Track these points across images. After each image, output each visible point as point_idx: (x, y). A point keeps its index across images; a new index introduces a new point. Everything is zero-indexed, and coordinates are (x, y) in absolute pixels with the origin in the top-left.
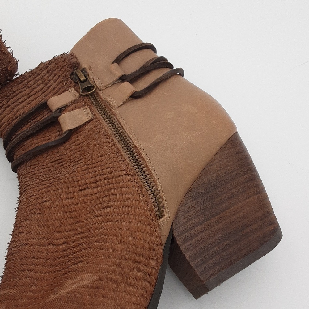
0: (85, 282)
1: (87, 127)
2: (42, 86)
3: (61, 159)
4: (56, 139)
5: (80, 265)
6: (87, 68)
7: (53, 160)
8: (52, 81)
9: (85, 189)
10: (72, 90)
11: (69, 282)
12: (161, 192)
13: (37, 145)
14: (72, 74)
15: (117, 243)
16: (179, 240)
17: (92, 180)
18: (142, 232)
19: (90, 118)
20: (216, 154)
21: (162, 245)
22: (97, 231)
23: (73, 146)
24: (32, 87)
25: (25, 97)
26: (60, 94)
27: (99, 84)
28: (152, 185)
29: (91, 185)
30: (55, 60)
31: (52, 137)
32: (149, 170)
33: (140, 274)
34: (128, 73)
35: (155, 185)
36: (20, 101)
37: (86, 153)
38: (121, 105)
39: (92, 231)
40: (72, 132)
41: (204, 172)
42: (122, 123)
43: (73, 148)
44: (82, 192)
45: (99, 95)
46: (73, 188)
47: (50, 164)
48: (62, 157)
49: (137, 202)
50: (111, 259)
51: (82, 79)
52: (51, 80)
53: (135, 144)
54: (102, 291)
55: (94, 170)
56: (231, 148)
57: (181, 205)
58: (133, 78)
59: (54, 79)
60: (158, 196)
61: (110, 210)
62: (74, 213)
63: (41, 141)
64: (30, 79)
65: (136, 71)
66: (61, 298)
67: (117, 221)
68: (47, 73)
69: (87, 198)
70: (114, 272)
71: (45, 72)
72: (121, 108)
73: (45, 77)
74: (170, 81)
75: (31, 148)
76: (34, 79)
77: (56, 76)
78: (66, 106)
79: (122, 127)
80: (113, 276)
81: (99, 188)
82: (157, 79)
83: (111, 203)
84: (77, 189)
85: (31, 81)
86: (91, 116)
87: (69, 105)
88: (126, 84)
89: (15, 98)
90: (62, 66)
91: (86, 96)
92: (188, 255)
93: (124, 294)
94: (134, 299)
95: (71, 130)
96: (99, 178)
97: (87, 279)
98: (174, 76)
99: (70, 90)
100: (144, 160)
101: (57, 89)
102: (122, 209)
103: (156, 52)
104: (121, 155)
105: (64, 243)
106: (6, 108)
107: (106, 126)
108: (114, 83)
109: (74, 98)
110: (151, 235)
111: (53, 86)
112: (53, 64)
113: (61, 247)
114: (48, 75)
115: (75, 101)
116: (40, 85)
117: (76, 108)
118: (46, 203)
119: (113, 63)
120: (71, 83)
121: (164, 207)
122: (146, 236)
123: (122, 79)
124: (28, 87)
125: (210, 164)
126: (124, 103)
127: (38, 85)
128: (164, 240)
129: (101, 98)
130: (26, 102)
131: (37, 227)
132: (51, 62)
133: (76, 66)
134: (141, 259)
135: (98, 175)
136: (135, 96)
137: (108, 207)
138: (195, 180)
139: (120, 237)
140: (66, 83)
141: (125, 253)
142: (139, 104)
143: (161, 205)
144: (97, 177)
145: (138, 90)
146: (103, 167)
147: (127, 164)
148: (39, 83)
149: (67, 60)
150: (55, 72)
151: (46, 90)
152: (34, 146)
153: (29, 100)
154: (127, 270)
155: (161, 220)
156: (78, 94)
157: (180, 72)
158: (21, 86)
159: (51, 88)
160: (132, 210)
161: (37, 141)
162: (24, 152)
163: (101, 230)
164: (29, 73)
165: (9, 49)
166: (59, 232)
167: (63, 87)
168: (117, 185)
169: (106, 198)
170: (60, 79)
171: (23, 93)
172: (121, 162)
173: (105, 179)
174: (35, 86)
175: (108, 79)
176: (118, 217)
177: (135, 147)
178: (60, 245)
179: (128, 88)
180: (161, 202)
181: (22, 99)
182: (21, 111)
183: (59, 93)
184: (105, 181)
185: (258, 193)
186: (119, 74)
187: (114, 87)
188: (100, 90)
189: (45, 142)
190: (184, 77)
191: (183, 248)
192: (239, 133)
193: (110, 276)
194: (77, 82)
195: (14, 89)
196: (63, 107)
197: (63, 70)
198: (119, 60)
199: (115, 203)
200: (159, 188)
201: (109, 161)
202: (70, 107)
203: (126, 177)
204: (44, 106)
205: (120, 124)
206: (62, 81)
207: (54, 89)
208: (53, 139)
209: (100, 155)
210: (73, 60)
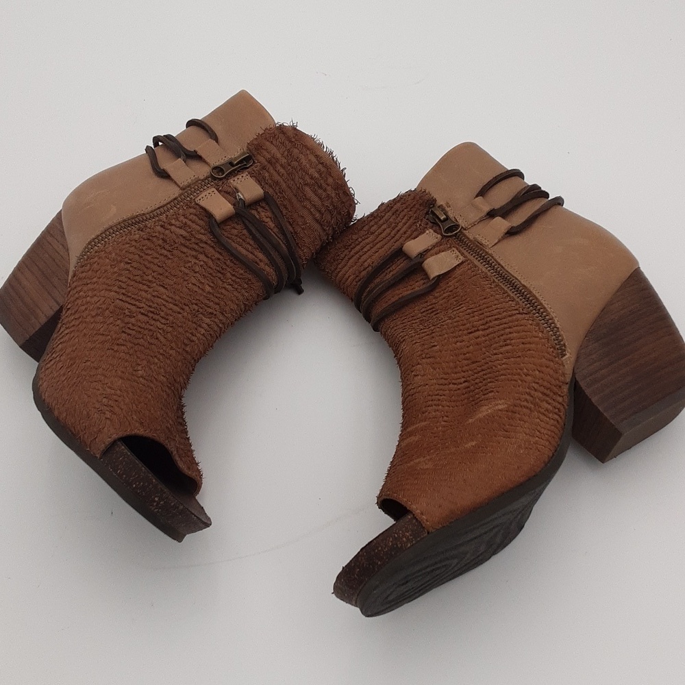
0: (500, 407)
1: (458, 272)
2: (388, 231)
3: (433, 308)
4: (421, 288)
5: (490, 394)
6: (444, 205)
7: (423, 310)
8: (401, 224)
9: (475, 331)
10: (429, 232)
11: (484, 408)
12: (560, 330)
13: (401, 295)
14: (427, 213)
15: (524, 376)
16: (582, 384)
17: (480, 322)
18: (547, 367)
19: (460, 261)
20: (618, 291)
21: (567, 384)
22: (499, 367)
23: (444, 293)
24: (376, 233)
25: (371, 245)
26: (414, 238)
27: (462, 223)
28: (550, 323)
29: (481, 327)
30: (400, 199)
31: (417, 285)
32: (545, 308)
33: (549, 407)
34: (497, 206)
35: (553, 323)
36: (365, 250)
37: (464, 298)
38: (496, 244)
39: (494, 368)
40: (441, 278)
41: (604, 311)
42: (501, 263)
43: (445, 295)
44: (471, 335)
45: (465, 236)
46: (460, 332)
47: (420, 315)
48: (434, 306)
49: (537, 339)
50: (521, 389)
51: (442, 218)
52: (400, 222)
53: (523, 283)
54: (518, 416)
55: (480, 312)
56: (634, 285)
57: (581, 347)
58: (505, 212)
59: (404, 221)
60: (558, 333)
61: (510, 347)
62: (467, 355)
63: (404, 291)
64: (372, 223)
65: (507, 204)
66: (480, 420)
67: (519, 357)
68: (393, 214)
69: (479, 339)
70: (526, 400)
71: (390, 214)
72: (496, 247)
73: (391, 220)
74: (550, 211)
75: (393, 300)
76: (376, 223)
77: (406, 218)
78: (427, 251)
79: (502, 267)
80: (525, 403)
81: (491, 330)
82: (536, 211)
83: (508, 342)
84: (465, 332)
85: (373, 226)
86: (462, 258)
87: (431, 249)
88: (498, 219)
89: (358, 248)
90: (412, 205)
91: (450, 236)
92: (594, 400)
93: (538, 420)
94: (548, 426)
95: (439, 276)
96: (488, 319)
97: (501, 405)
98: (554, 207)
99: (427, 232)
100: (537, 298)
101: (409, 233)
102: (522, 346)
103: (523, 179)
104: (509, 296)
105: (465, 382)
106: (349, 259)
107: (483, 268)
108: (481, 220)
109: (435, 241)
110: (556, 371)
111: (404, 229)
112: (399, 204)
113: (462, 385)
114: (394, 217)
115: (437, 243)
116: (385, 229)
117: (440, 251)
118: (435, 348)
119: (477, 196)
120: (427, 224)
121: (564, 345)
122: (551, 372)
123: (491, 214)
124: (372, 233)
125: (610, 303)
126: (499, 241)
127: (384, 230)
128: (568, 380)
129: (468, 238)
130: (373, 250)
131: (432, 370)
132: (395, 201)
133: (431, 203)
134: (548, 392)
135: (487, 317)
136: (512, 233)
137: (506, 345)
138: (595, 321)
139: (525, 370)
140: (420, 225)
141: (533, 384)
142: (517, 240)
143: (562, 343)
144: (486, 319)
145: (515, 225)
146: (490, 309)
147: (517, 303)
148: (383, 227)
149: (418, 197)
150: (403, 213)
151: (395, 235)
152: (396, 298)
153: (376, 247)
154: (537, 400)
155: (564, 358)
156: (439, 236)
157: (558, 202)
158: (362, 233)
159: (401, 232)
160: (533, 346)
161: (400, 291)
162: (385, 305)
163: (504, 366)
164: (368, 216)
165: (351, 189)
166: (456, 373)
167: (416, 230)
168: (510, 324)
169: (502, 338)
170: (411, 220)
171: (367, 241)
172: (510, 302)
173: (496, 320)
174: (379, 231)
175: (474, 216)
176: (520, 354)
177: (524, 286)
178: (461, 384)
179: (501, 224)
180: (562, 340)
181: (368, 247)
182: (368, 261)
183: (413, 236)
184: (497, 322)
185: (670, 334)
186: (487, 209)
187: (481, 225)
188: (465, 229)
189: (409, 292)
190: (564, 206)
191: (588, 392)
192: (642, 269)
193: (523, 403)
194: (435, 223)
195: (354, 237)
196: (424, 252)
197: (414, 209)
198: (483, 192)
199: (513, 341)
200: (558, 326)
201: (496, 302)
202: (432, 251)
203: (519, 316)
204: (400, 253)
205: (499, 264)
206: (415, 223)
207: (405, 233)
208: (417, 289)
209: (483, 297)
210: (426, 198)
